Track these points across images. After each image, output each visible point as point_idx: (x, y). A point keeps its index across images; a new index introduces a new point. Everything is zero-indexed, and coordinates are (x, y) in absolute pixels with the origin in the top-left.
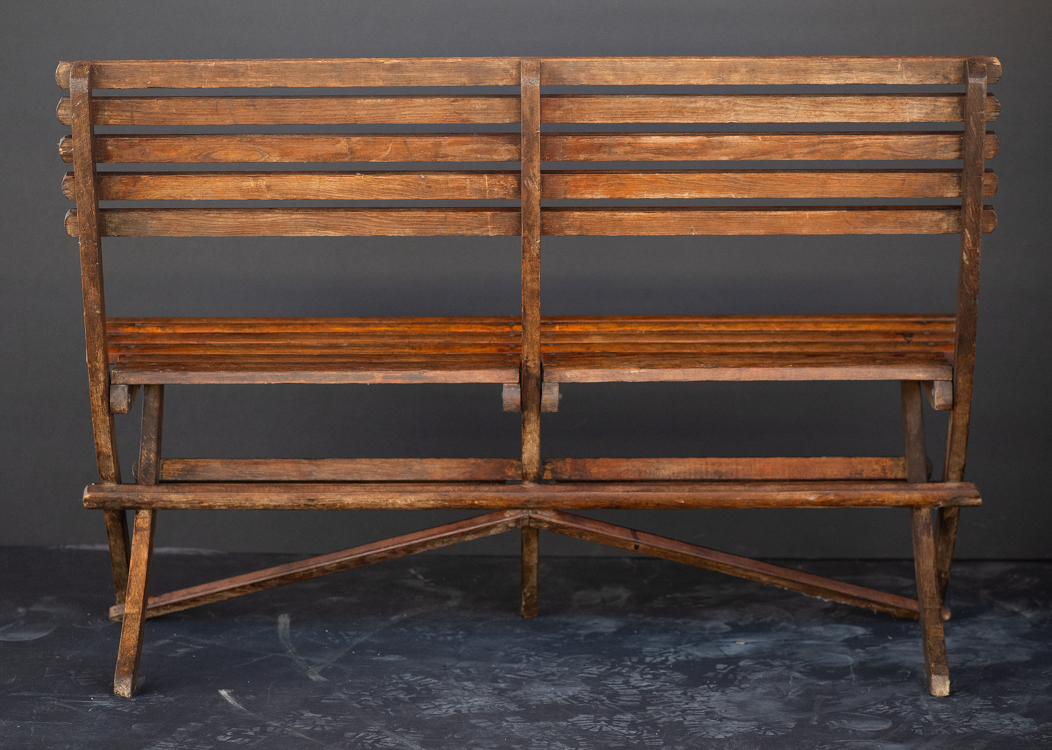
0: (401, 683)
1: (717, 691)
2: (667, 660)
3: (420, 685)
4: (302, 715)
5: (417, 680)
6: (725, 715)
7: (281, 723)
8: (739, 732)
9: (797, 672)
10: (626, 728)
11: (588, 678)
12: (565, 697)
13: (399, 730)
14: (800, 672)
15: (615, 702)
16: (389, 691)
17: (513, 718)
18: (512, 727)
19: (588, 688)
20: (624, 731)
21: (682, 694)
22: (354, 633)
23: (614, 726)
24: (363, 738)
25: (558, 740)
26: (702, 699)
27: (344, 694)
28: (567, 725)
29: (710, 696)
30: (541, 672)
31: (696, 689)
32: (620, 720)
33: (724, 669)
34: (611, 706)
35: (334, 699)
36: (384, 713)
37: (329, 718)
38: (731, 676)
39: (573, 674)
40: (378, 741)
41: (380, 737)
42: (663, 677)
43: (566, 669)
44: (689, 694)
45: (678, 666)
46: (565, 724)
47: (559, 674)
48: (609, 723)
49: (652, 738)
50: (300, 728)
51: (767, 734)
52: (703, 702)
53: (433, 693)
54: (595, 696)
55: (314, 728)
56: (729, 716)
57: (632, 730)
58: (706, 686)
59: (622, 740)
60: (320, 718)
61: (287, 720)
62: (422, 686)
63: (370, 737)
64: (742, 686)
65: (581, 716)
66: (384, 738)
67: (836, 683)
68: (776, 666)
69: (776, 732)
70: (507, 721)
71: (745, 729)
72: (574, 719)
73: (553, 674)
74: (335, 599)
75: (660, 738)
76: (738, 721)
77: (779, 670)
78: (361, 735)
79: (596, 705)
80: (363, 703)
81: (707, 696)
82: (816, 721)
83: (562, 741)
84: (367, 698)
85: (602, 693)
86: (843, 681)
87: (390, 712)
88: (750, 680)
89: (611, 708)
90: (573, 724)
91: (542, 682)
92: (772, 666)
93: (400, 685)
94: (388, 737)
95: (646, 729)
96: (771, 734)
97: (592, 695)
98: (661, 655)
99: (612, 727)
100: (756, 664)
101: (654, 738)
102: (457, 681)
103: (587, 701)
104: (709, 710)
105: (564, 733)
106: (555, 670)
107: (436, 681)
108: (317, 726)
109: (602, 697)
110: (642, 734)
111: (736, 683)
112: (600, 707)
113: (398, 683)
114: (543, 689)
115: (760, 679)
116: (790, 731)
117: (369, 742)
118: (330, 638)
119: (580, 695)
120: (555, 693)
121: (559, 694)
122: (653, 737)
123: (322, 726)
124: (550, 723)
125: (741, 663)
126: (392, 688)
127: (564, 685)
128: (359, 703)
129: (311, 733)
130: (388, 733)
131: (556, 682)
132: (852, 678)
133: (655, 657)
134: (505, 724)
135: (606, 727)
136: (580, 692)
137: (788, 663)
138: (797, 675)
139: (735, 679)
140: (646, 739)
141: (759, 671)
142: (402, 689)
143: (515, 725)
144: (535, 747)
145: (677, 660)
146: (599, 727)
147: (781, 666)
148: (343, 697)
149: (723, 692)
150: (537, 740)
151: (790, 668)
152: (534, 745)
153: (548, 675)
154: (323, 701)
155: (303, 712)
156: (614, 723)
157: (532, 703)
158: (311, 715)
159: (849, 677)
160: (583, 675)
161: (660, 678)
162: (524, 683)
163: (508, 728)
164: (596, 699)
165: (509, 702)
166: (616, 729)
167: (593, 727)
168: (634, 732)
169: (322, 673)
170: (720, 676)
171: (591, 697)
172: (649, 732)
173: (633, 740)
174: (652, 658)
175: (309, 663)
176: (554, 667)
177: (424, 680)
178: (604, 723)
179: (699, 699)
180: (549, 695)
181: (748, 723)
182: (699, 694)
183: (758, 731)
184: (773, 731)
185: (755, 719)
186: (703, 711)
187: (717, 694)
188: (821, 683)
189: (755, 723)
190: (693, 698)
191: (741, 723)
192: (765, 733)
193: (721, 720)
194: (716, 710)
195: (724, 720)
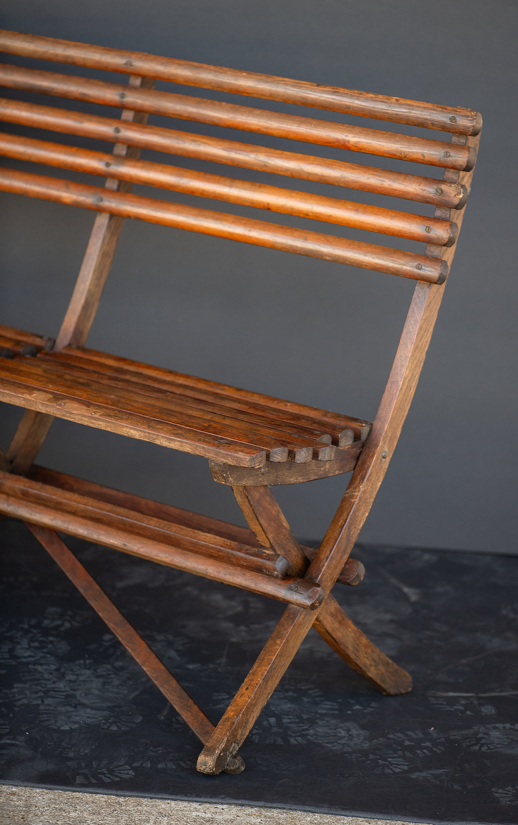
1: (89, 669)
2: (62, 625)
6: (83, 701)
8: (86, 723)
9: (174, 650)
14: (177, 651)
21: (55, 669)
31: (71, 664)
33: (111, 641)
42: (48, 646)
44: (62, 670)
45: (68, 635)
52: (70, 681)
56: (86, 702)
58: (82, 662)
67: (204, 667)
69: (121, 726)
71: (93, 720)
76: (91, 709)
77: (159, 646)
81: (78, 675)
82: (164, 716)
86: (211, 666)
96: (115, 728)
98: (59, 618)
104: (71, 692)
116: (134, 726)
132: (221, 663)
133: (53, 620)
137: (170, 637)
138: (173, 654)
149: (95, 670)
159: (219, 661)
161: (45, 648)
170: (102, 650)
174: (50, 621)
179: (70, 677)
181: (99, 713)
182: (72, 670)
183: (105, 724)
184: (119, 724)
185: (108, 708)
186: (64, 694)
187: (88, 672)
188: (190, 667)
189: (106, 713)
190: (63, 675)
191: (93, 712)
192: (109, 727)
193: (75, 707)
194: (78, 693)
195: (78, 706)
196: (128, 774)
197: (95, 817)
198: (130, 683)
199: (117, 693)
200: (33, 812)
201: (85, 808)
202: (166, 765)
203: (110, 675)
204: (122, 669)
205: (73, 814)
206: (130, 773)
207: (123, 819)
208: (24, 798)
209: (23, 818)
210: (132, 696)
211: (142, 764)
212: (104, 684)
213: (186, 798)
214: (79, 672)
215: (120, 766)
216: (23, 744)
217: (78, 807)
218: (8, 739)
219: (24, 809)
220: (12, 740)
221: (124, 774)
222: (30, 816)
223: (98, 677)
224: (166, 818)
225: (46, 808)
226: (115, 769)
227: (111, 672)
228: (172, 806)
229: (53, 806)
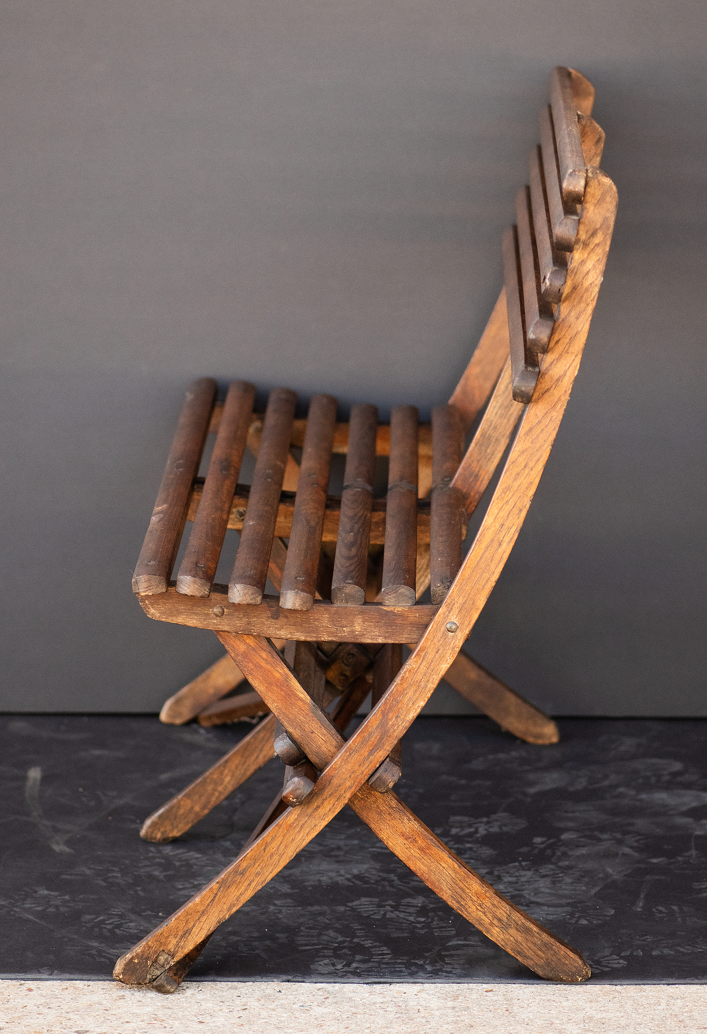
0: (158, 857)
1: (529, 870)
2: (476, 831)
3: (180, 860)
4: (36, 892)
5: (178, 854)
6: (534, 899)
7: (9, 900)
8: (547, 920)
9: (628, 847)
10: (415, 915)
11: (379, 853)
12: (348, 876)
13: (146, 913)
14: (632, 847)
15: (406, 883)
16: (142, 867)
17: (283, 901)
18: (280, 912)
19: (378, 866)
20: (411, 919)
21: (487, 873)
22: (114, 793)
23: (400, 911)
24: (103, 922)
25: (332, 928)
26: (510, 879)
27: (89, 868)
28: (346, 910)
29: (521, 876)
30: (325, 846)
31: (505, 867)
32: (409, 905)
33: (543, 843)
34: (402, 887)
35: (77, 875)
36: (132, 892)
37: (67, 897)
38: (549, 852)
39: (362, 848)
40: (119, 926)
41: (123, 921)
42: (469, 852)
43: (356, 842)
44: (496, 873)
45: (488, 840)
46: (342, 909)
47: (346, 848)
48: (396, 908)
49: (444, 927)
50: (30, 908)
51: (580, 922)
52: (510, 883)
53: (194, 870)
54: (384, 875)
55: (47, 908)
56: (539, 900)
57: (422, 917)
58: (517, 864)
59: (406, 929)
60: (56, 897)
61: (17, 897)
62: (183, 861)
63: (111, 921)
64: (560, 864)
65: (364, 900)
66: (127, 923)
67: (672, 860)
68: (604, 840)
69: (591, 920)
70: (275, 905)
71: (555, 916)
72: (355, 903)
73: (339, 848)
74: (97, 752)
75: (453, 926)
76: (548, 906)
77: (607, 844)
78: (101, 918)
79: (384, 886)
80: (110, 880)
81: (517, 876)
82: (641, 907)
83: (337, 930)
84: (116, 875)
85: (393, 871)
86: (680, 859)
87: (139, 892)
88: (570, 856)
89: (401, 890)
90: (353, 909)
91: (324, 858)
92: (599, 840)
93: (158, 860)
94: (131, 922)
95: (438, 916)
96: (585, 922)
97: (381, 874)
98: (470, 826)
99: (397, 913)
100: (581, 837)
101: (446, 927)
102: (225, 856)
103: (373, 882)
104: (516, 893)
105: (340, 920)
106: (341, 843)
107: (199, 856)
108: (50, 906)
109: (393, 877)
110: (432, 922)
111: (553, 860)
112: (388, 888)
113: (154, 858)
114: (325, 866)
115: (583, 855)
116: (608, 918)
117: (109, 927)
118: (84, 799)
119: (366, 875)
120: (338, 872)
121: (342, 872)
122: (445, 925)
123: (57, 907)
124: (325, 908)
125: (564, 836)
126: (148, 863)
127: (350, 862)
128: (104, 880)
129: (42, 915)
130: (133, 917)
131: (342, 858)
132: (692, 855)
133: (462, 828)
134: (272, 908)
135: (390, 913)
136: (367, 871)
137: (619, 836)
138: (627, 850)
139: (554, 854)
140: (435, 928)
141: (583, 846)
142: (159, 864)
143: (284, 910)
144: (303, 936)
145: (488, 831)
146: (382, 912)
147: (610, 840)
148: (88, 872)
149: (537, 870)
150: (306, 928)
151: (620, 842)
152: (302, 934)
153: (333, 850)
154: (64, 876)
155: (37, 889)
156: (402, 908)
157: (308, 884)
158: (46, 892)
159: (689, 853)
160: (374, 849)
161: (464, 853)
162: (303, 859)
163: (275, 913)
164: (384, 879)
165: (281, 882)
166: (402, 915)
167: (375, 913)
168: (423, 920)
169: (69, 843)
170: (536, 851)
171: (379, 876)
172: (441, 919)
173: (420, 928)
174: (458, 830)
175: (56, 830)
176: (341, 840)
177: (186, 854)
178: (389, 908)
179: (507, 879)
180: (331, 874)
181: (559, 909)
182: (508, 873)
183: (571, 919)
184: (588, 918)
185: (568, 904)
186: (509, 894)
187: (529, 873)
188: (655, 861)
189: (569, 909)
190: (499, 878)
191: (551, 909)
192: (577, 921)
193: (527, 905)
194: (525, 893)
195: (531, 905)
196: (619, 963)
197: (593, 1004)
198: (586, 879)
199: (575, 890)
200: (517, 1004)
201: (577, 997)
202: (662, 952)
203: (558, 874)
204: (569, 868)
205: (565, 1004)
206: (621, 962)
207: (628, 1004)
208: (500, 993)
209: (507, 1010)
210: (593, 892)
211: (632, 953)
212: (554, 883)
213: (697, 981)
214: (517, 874)
215: (606, 957)
216: (479, 944)
217: (569, 997)
218: (458, 940)
219: (505, 1002)
220: (464, 941)
221: (615, 963)
222: (514, 1008)
223: (543, 877)
224: (679, 1001)
225: (531, 1000)
226: (601, 960)
227: (558, 872)
228: (681, 989)
229: (538, 998)
